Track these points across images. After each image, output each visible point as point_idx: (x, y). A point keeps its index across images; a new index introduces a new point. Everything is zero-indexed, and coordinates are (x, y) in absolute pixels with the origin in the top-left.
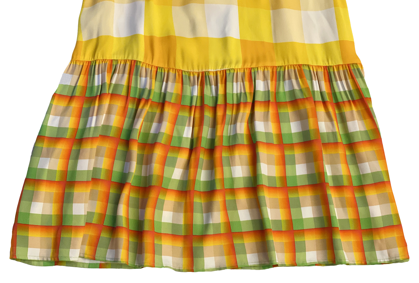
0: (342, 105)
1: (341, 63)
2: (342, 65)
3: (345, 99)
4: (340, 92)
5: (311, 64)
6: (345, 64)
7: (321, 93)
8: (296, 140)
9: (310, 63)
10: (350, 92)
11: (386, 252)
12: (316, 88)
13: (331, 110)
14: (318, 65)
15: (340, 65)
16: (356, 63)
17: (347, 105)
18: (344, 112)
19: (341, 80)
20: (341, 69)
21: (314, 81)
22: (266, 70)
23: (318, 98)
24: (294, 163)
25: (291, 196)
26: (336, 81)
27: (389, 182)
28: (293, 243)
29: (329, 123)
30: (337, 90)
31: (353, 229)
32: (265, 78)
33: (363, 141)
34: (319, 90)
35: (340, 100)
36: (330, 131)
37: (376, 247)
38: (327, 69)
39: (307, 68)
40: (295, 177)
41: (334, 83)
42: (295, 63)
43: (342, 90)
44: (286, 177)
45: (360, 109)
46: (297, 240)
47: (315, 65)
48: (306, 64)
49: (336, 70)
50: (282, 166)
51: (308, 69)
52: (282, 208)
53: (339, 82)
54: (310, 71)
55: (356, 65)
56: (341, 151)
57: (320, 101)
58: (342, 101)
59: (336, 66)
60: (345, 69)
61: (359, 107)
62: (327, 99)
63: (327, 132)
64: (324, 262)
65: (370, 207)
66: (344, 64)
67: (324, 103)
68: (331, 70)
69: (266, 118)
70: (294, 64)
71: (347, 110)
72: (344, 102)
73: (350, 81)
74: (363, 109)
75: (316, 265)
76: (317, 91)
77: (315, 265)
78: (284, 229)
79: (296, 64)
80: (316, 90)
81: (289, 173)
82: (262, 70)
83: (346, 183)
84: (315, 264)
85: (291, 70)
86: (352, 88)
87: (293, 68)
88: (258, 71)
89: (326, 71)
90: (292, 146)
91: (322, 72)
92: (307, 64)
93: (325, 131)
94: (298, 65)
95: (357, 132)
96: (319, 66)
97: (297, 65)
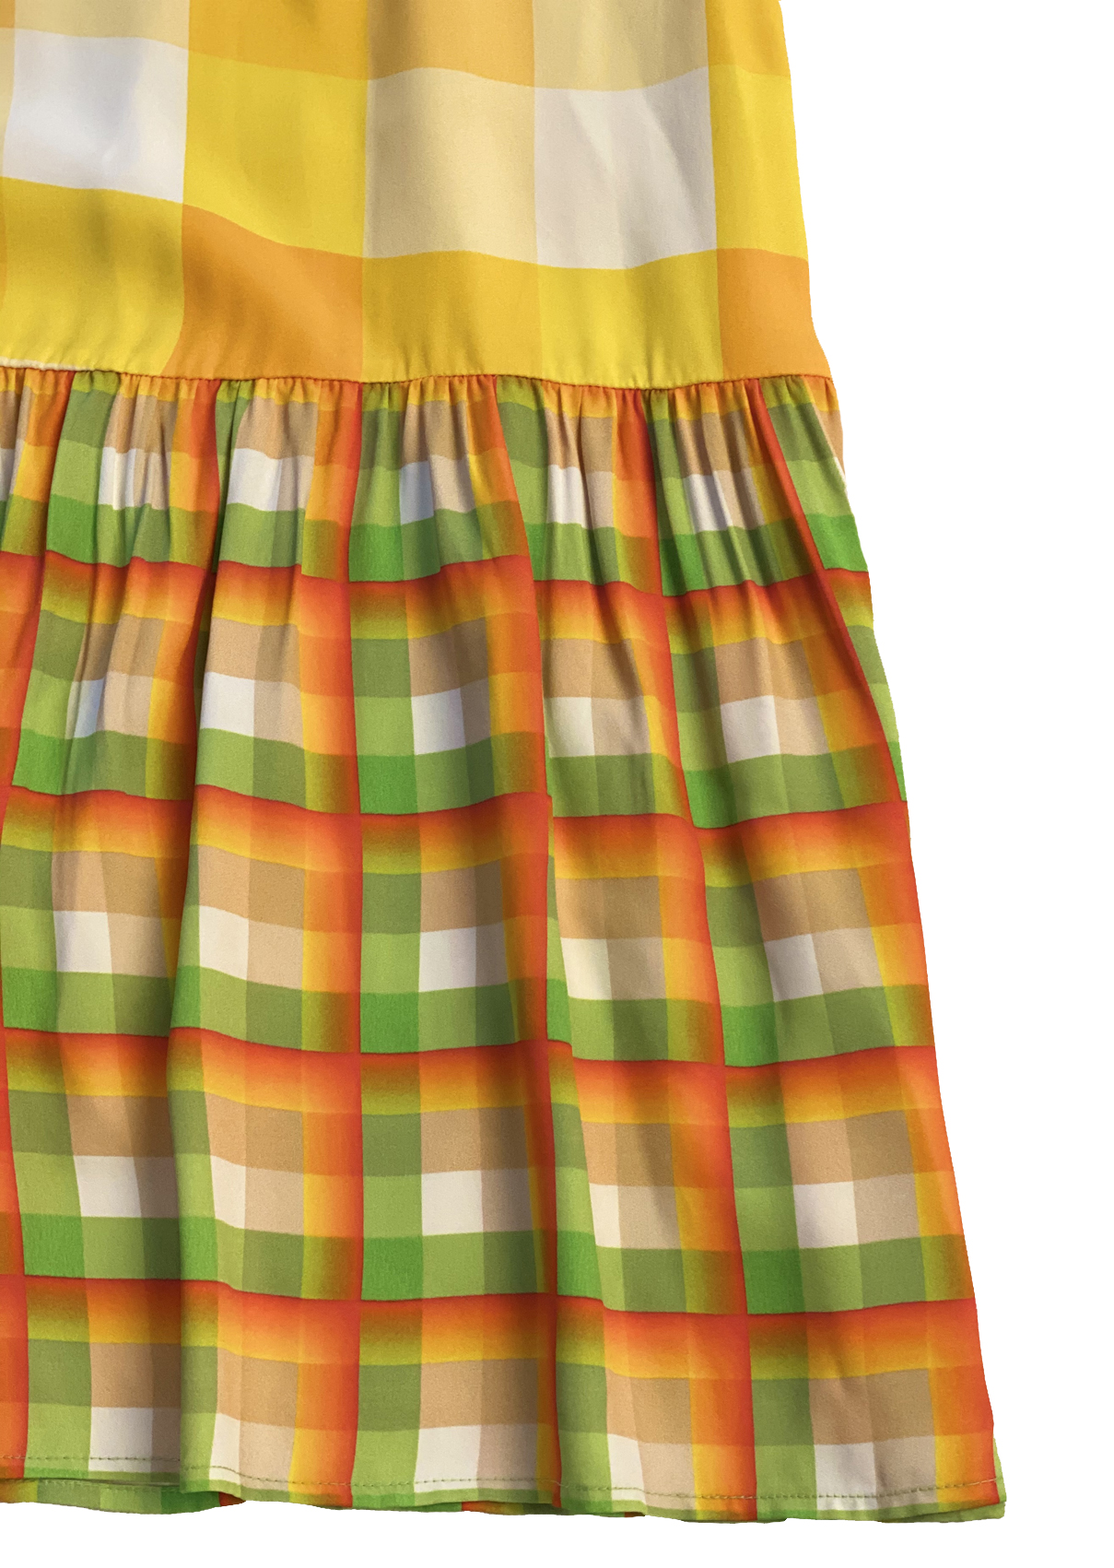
0: (702, 607)
1: (713, 372)
2: (720, 387)
3: (723, 577)
4: (699, 538)
5: (554, 376)
6: (733, 382)
7: (593, 537)
8: (430, 796)
9: (549, 371)
10: (754, 534)
11: (866, 1451)
12: (568, 508)
13: (634, 631)
14: (592, 382)
15: (709, 384)
16: (798, 376)
17: (730, 605)
18: (712, 649)
19: (707, 470)
20: (712, 406)
21: (557, 473)
22: (298, 398)
23: (573, 564)
24: (408, 923)
25: (374, 1106)
26: (684, 472)
27: (925, 1052)
28: (350, 1377)
29: (618, 707)
30: (681, 526)
31: (703, 1311)
32: (289, 446)
33: (795, 817)
34: (580, 520)
35: (695, 581)
36: (618, 751)
37: (820, 1423)
38: (639, 403)
39: (523, 398)
40: (411, 999)
41: (672, 485)
42: (462, 369)
43: (708, 524)
44: (358, 995)
45: (801, 635)
46: (373, 1356)
47: (576, 382)
48: (520, 373)
49: (684, 415)
50: (341, 939)
51: (532, 406)
52: (314, 1171)
53: (697, 480)
54: (541, 413)
55: (793, 387)
56: (669, 865)
57: (578, 584)
58: (706, 587)
59: (687, 389)
60: (733, 408)
61: (796, 621)
62: (621, 570)
63: (598, 758)
64: (517, 1493)
65: (799, 1190)
66: (727, 378)
67: (603, 591)
68: (661, 413)
69: (271, 667)
70: (458, 372)
71: (723, 637)
72: (713, 591)
73: (752, 475)
74: (816, 631)
75: (466, 1506)
76: (570, 528)
77: (460, 1507)
78: (307, 1292)
79: (465, 373)
80: (560, 517)
81: (377, 980)
82: (274, 394)
83: (679, 1044)
84: (463, 1503)
85: (437, 403)
86: (763, 514)
87: (446, 397)
88: (251, 402)
89: (632, 417)
90: (406, 827)
91: (609, 419)
92: (529, 375)
93: (591, 752)
94: (474, 379)
95: (768, 760)
96: (592, 389)
97: (470, 376)
